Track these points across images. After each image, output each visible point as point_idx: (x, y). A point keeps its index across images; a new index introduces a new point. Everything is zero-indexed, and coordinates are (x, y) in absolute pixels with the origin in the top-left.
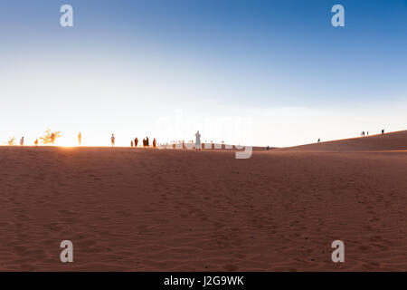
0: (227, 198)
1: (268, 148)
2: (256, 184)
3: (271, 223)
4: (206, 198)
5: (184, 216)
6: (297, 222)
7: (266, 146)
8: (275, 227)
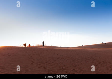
0: (53, 63)
1: (66, 47)
2: (62, 59)
3: (66, 70)
4: (46, 63)
5: (39, 68)
6: (74, 70)
7: (65, 47)
8: (67, 71)
